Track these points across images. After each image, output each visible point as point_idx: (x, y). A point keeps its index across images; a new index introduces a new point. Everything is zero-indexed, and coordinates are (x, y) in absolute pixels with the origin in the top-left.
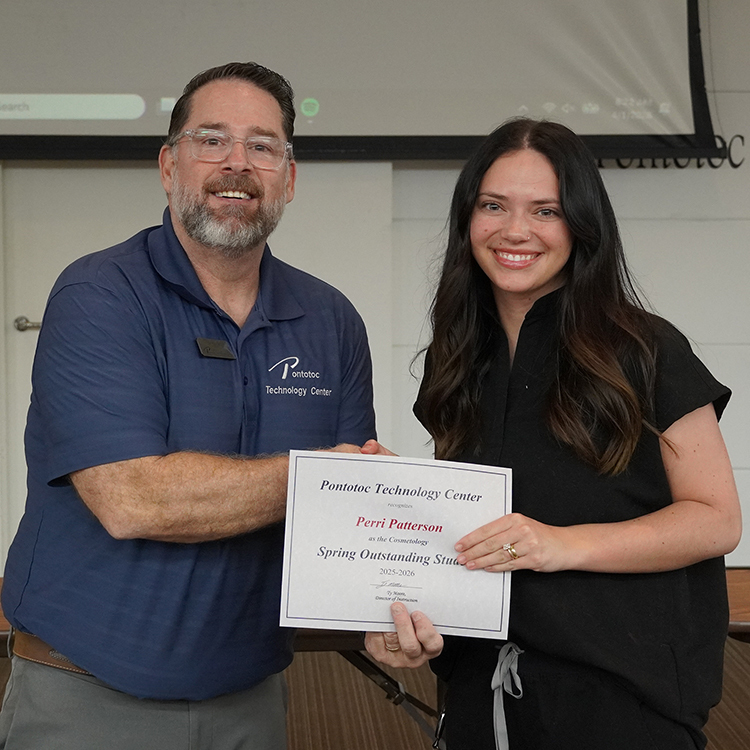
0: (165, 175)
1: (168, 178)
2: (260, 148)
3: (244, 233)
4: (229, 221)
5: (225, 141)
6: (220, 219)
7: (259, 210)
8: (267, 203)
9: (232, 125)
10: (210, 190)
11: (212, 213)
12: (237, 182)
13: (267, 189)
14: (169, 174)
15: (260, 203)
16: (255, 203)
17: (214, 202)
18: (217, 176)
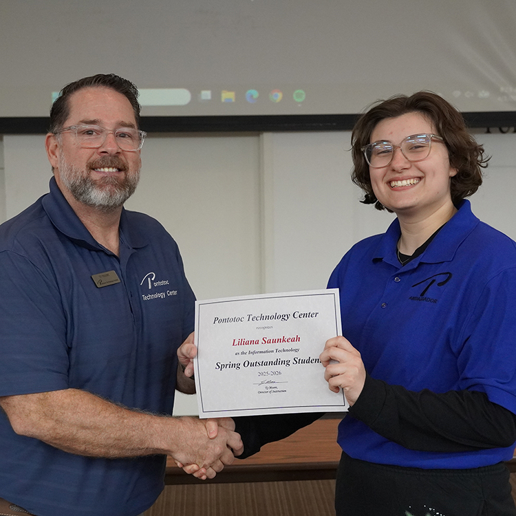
0: (51, 155)
1: (54, 157)
2: (123, 135)
3: (118, 196)
4: (108, 188)
5: (99, 132)
6: (101, 187)
7: (126, 180)
8: (131, 174)
9: (105, 121)
10: (92, 167)
11: (94, 183)
12: (112, 162)
13: (131, 165)
14: (54, 154)
15: (126, 175)
16: (122, 175)
17: (95, 176)
18: (96, 157)
